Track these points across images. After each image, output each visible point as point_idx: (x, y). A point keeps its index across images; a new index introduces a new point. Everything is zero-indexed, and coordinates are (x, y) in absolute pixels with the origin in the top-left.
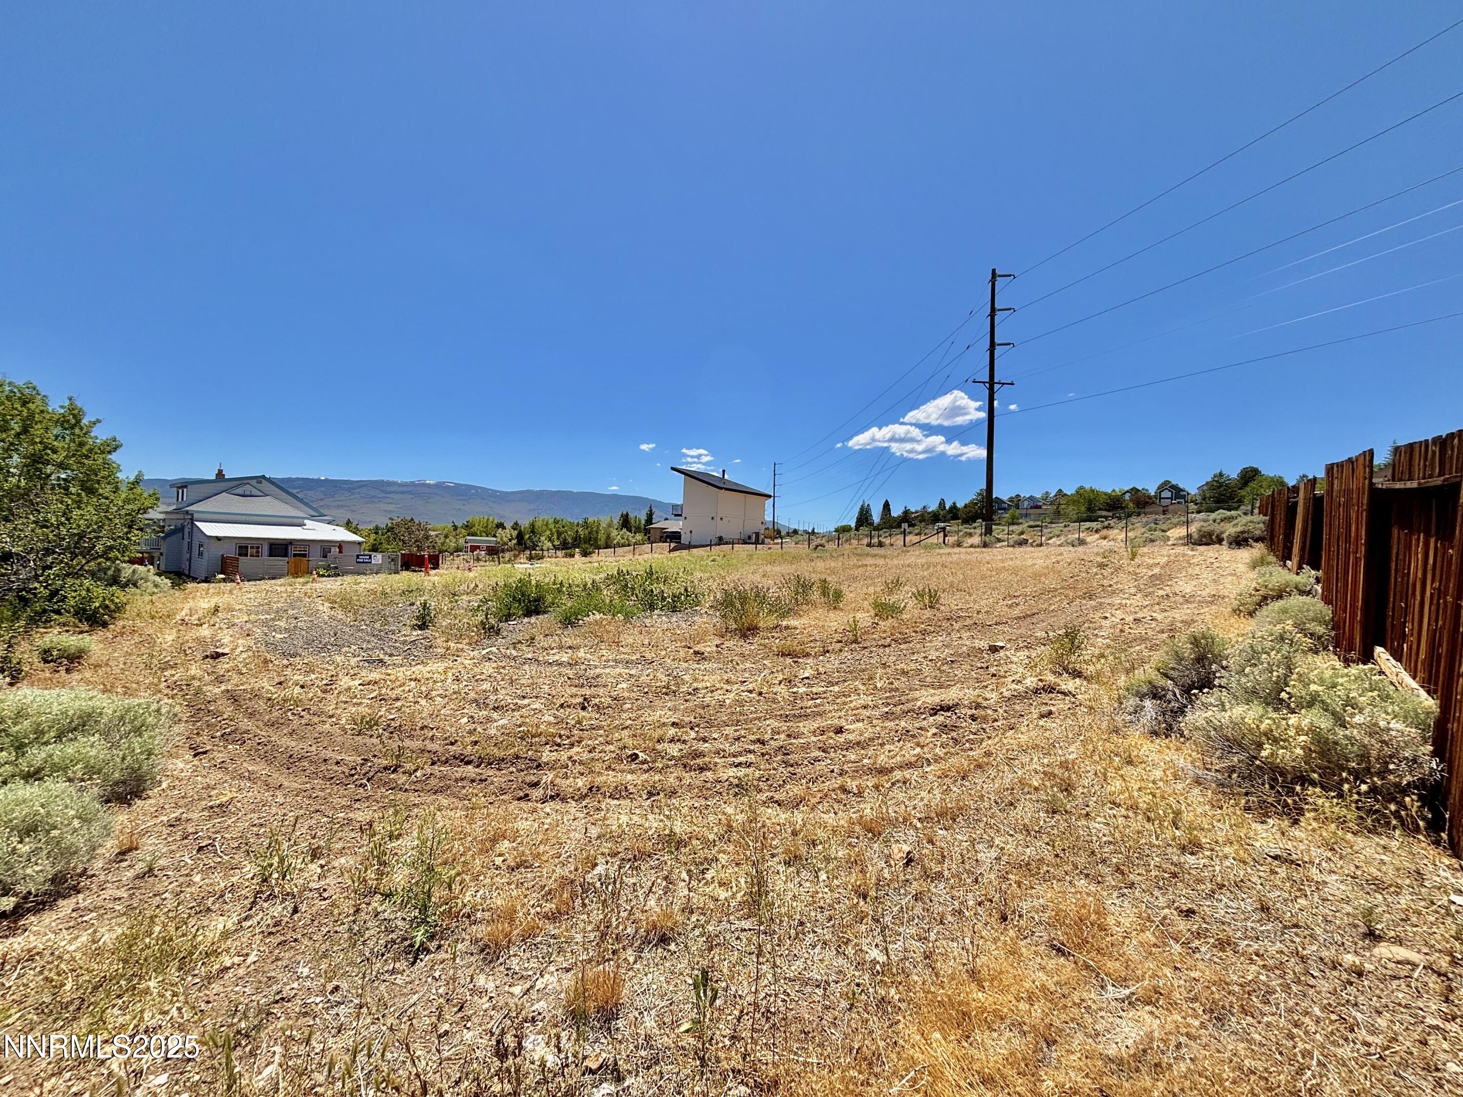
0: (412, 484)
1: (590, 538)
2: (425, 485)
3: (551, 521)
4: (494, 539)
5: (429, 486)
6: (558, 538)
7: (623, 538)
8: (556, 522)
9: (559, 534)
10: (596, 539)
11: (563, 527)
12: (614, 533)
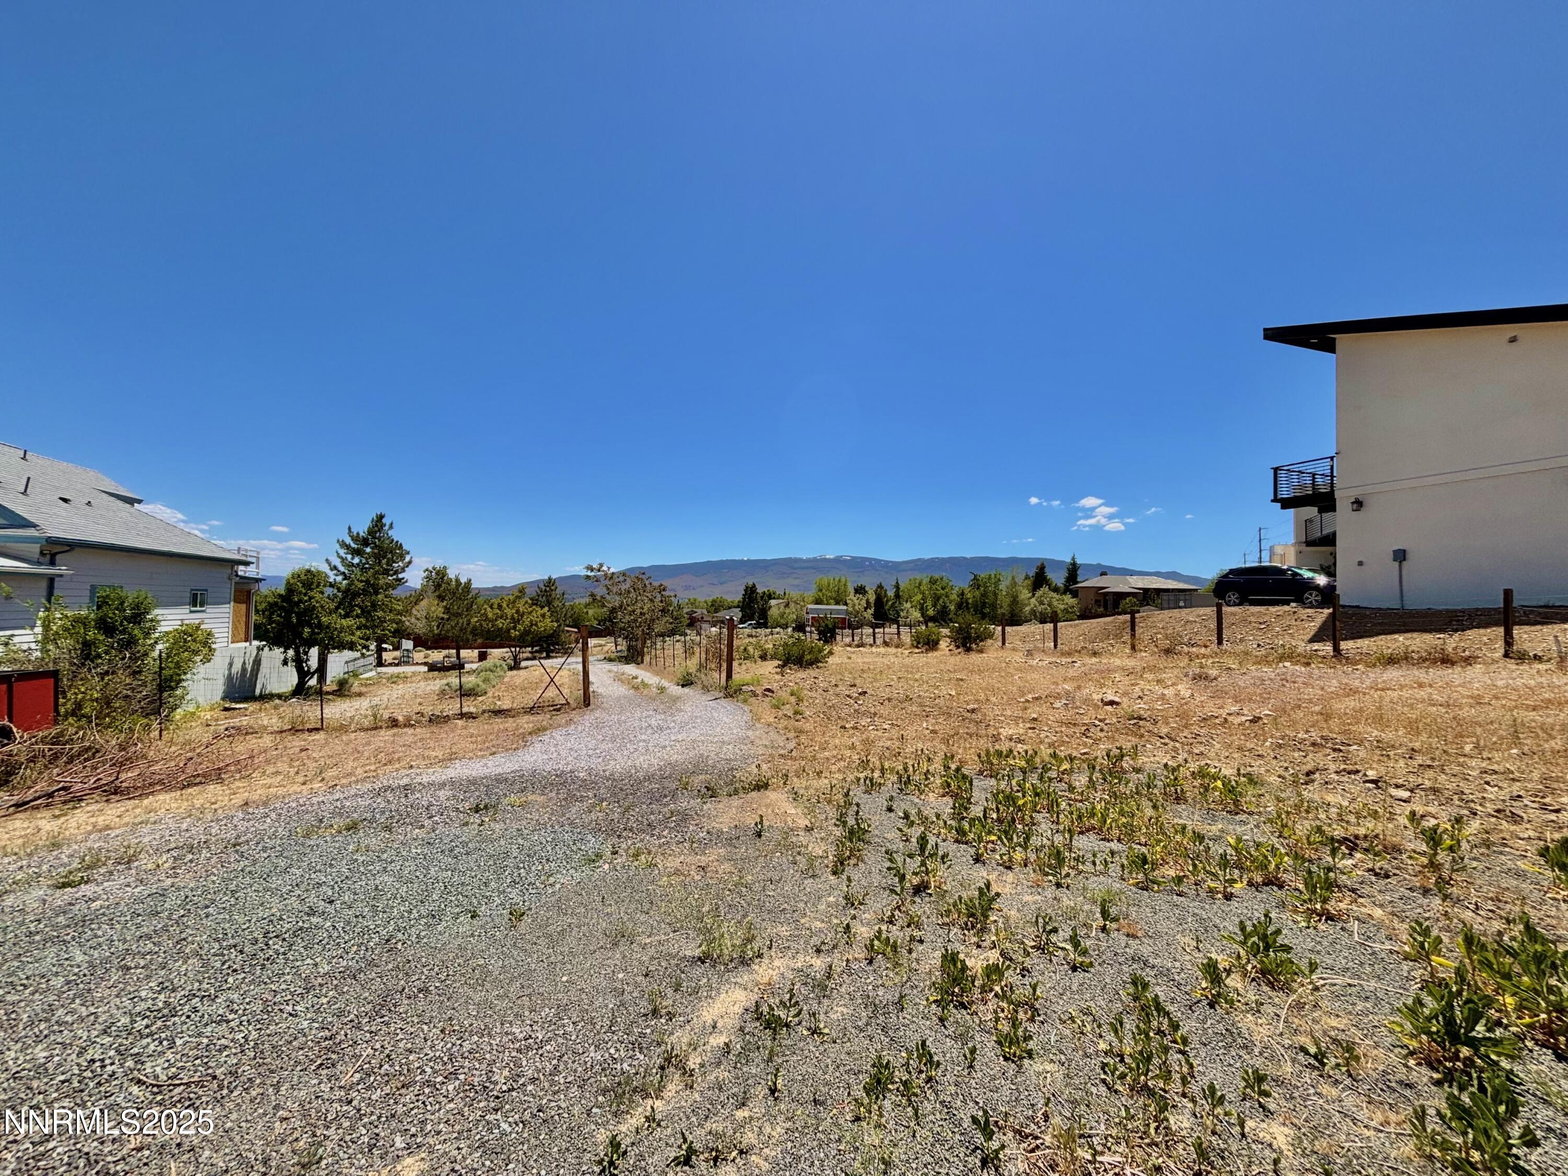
0: (815, 560)
1: (984, 603)
2: (826, 560)
3: (926, 581)
4: (845, 607)
5: (829, 560)
6: (934, 606)
7: (1042, 603)
8: (933, 582)
9: (937, 598)
10: (994, 606)
11: (943, 589)
12: (1025, 594)
